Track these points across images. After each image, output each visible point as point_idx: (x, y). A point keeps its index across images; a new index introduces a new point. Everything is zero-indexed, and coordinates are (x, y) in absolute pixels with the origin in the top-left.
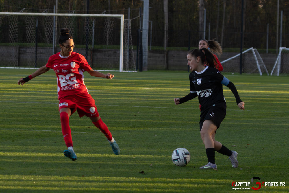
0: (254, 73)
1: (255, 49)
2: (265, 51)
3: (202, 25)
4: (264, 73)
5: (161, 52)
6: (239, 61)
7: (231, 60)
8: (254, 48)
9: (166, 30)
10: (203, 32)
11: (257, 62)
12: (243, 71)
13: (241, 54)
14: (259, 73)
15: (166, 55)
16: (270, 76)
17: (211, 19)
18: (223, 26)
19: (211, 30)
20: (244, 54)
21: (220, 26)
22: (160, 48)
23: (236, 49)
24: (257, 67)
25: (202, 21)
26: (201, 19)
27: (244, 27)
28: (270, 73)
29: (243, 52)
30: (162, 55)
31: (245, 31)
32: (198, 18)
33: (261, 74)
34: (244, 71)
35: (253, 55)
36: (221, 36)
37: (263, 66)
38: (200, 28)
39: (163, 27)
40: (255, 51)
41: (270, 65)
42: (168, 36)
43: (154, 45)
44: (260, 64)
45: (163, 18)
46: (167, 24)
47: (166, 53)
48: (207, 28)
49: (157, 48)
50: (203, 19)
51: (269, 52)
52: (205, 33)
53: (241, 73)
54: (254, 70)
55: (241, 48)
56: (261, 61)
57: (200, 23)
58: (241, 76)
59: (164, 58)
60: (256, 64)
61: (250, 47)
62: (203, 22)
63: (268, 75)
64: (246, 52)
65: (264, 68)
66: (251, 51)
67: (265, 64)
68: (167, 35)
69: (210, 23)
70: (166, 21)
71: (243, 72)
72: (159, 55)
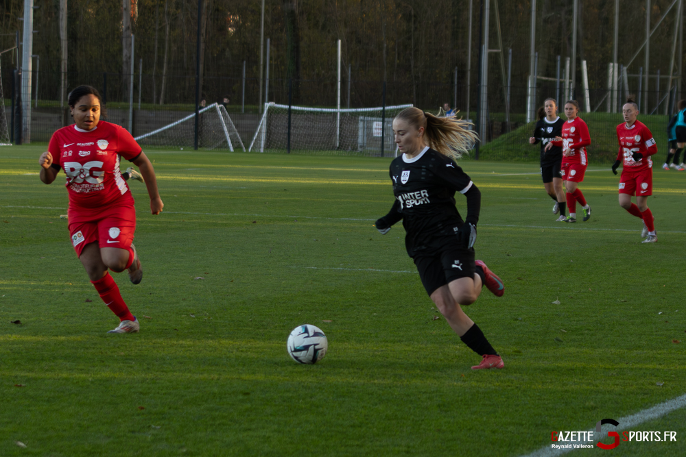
0: (219, 147)
1: (222, 106)
2: (240, 110)
3: (128, 63)
4: (237, 147)
5: (55, 110)
6: (193, 127)
7: (178, 125)
8: (219, 104)
9: (63, 70)
10: (130, 74)
11: (225, 129)
12: (199, 143)
13: (197, 114)
14: (227, 147)
15: (63, 116)
16: (247, 151)
17: (143, 51)
18: (165, 65)
19: (143, 72)
20: (202, 113)
21: (160, 65)
22: (54, 103)
23: (188, 105)
24: (225, 137)
25: (128, 55)
26: (125, 52)
27: (201, 66)
28: (247, 147)
29: (200, 112)
30: (57, 116)
31: (204, 75)
32: (121, 50)
33: (232, 149)
34: (201, 144)
35: (217, 116)
36: (161, 82)
37: (235, 135)
38: (125, 68)
39: (59, 66)
40: (221, 108)
41: (248, 134)
42: (66, 82)
43: (42, 97)
44: (229, 131)
45: (59, 50)
46: (66, 62)
47: (63, 112)
48: (136, 67)
49: (47, 103)
50: (129, 51)
51: (246, 111)
52: (132, 77)
53: (196, 147)
54: (221, 142)
55: (197, 102)
56: (231, 127)
57: (124, 59)
58: (196, 153)
59: (61, 121)
60: (223, 132)
61: (213, 102)
62: (130, 58)
63: (245, 151)
64: (206, 111)
65: (237, 138)
66: (214, 110)
67: (239, 132)
68: (65, 80)
69: (141, 60)
70: (64, 55)
71: (200, 147)
72: (50, 115)
